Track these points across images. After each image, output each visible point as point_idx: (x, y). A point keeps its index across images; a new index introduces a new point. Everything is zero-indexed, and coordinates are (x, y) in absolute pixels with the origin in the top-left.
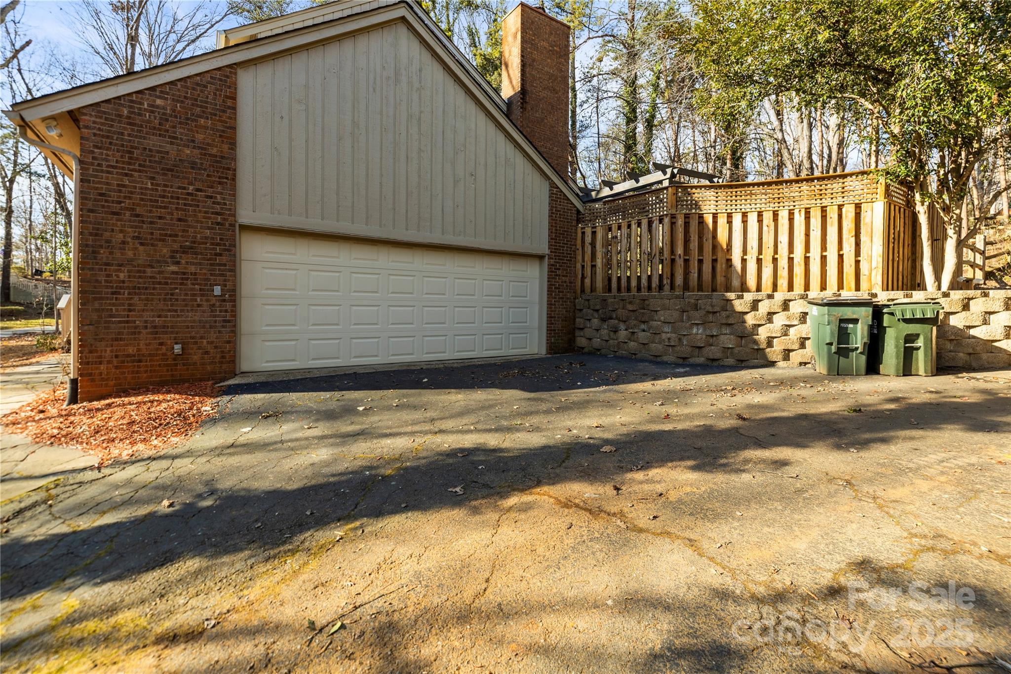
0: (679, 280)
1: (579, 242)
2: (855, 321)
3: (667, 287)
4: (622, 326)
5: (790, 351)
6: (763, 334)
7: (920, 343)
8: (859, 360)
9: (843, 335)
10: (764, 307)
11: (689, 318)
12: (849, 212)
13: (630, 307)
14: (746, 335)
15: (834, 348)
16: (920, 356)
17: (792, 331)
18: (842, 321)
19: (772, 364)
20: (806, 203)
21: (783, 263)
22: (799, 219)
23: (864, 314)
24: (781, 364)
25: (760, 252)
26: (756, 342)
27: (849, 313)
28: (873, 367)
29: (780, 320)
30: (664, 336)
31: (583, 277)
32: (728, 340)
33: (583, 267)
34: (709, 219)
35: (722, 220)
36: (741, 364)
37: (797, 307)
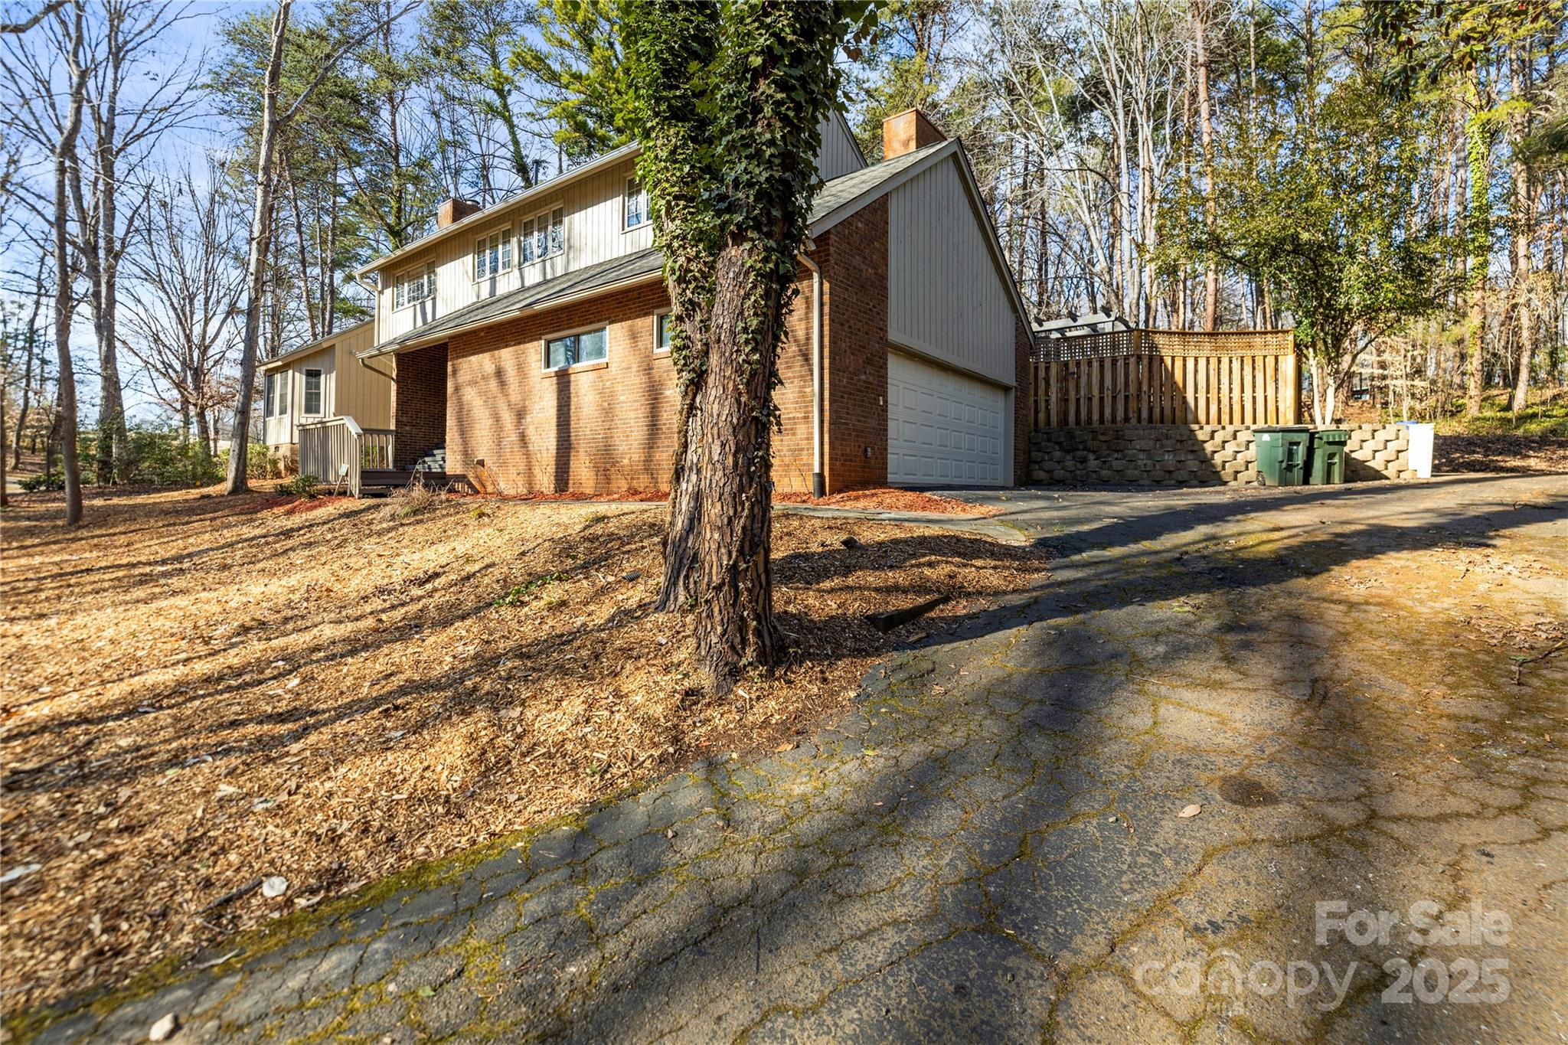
0: (1145, 414)
1: (1032, 375)
2: (1298, 444)
3: (1134, 421)
4: (1091, 456)
5: (1238, 472)
6: (1218, 459)
7: (1336, 460)
8: (1298, 473)
9: (1290, 454)
10: (1219, 437)
11: (1162, 446)
12: (1270, 361)
13: (1103, 438)
14: (1206, 461)
15: (1284, 465)
16: (1336, 470)
17: (1239, 456)
18: (1292, 444)
19: (1225, 483)
20: (1240, 353)
21: (1225, 401)
22: (1236, 365)
23: (1305, 437)
24: (1233, 483)
25: (1208, 392)
26: (1213, 466)
27: (1295, 437)
28: (1306, 482)
29: (1231, 448)
30: (1140, 463)
31: (1037, 412)
32: (1193, 465)
33: (1036, 401)
34: (1168, 361)
35: (1179, 363)
36: (1203, 483)
37: (1243, 436)
